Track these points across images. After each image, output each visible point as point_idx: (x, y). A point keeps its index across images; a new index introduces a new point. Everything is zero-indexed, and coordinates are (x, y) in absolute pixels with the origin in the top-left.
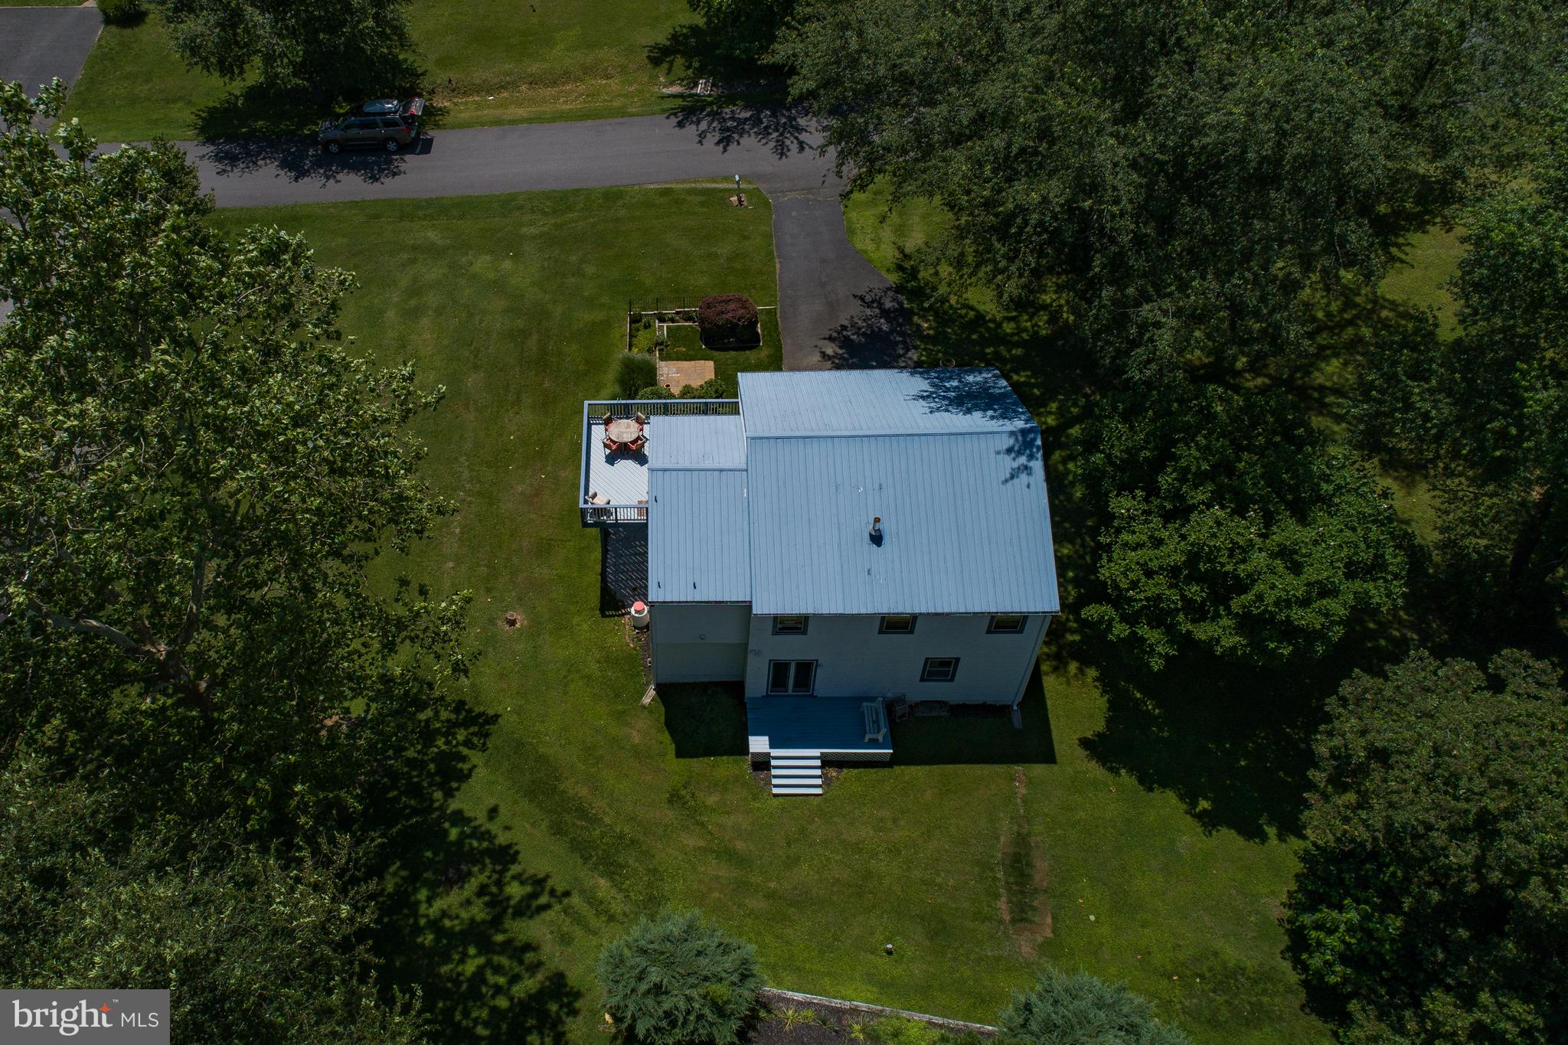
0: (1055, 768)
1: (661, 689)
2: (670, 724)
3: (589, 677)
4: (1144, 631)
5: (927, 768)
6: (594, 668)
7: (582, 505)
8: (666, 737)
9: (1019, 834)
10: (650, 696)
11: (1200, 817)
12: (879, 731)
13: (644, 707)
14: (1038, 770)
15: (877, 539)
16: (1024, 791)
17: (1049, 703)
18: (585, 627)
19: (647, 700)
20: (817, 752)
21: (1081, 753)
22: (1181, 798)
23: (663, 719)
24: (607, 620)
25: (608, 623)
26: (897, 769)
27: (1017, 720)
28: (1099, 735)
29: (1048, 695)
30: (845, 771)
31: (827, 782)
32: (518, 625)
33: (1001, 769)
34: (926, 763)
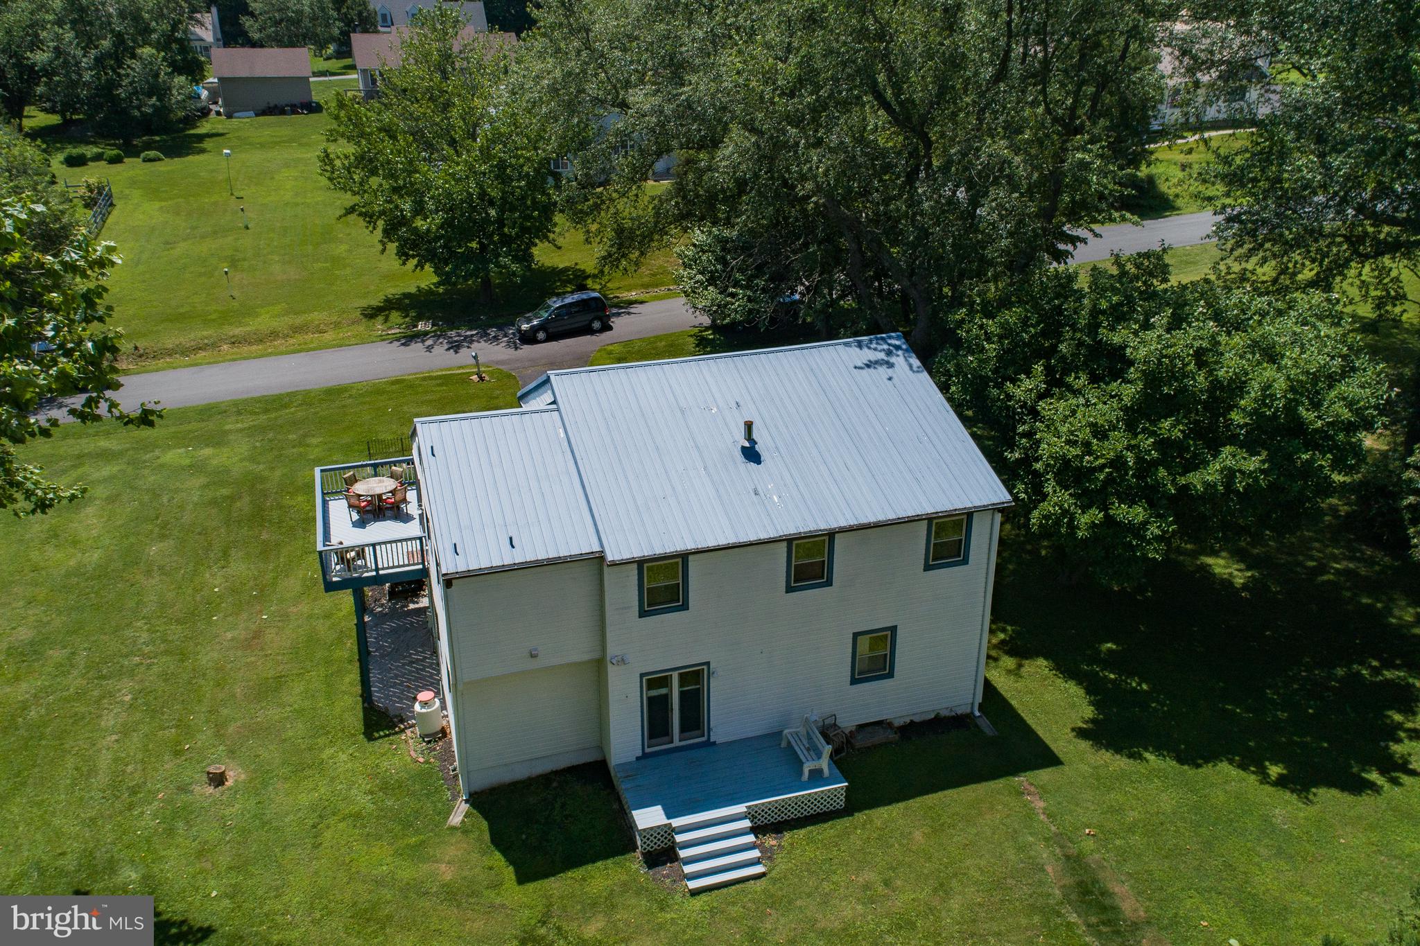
0: (1066, 768)
1: (479, 800)
2: (500, 841)
3: (357, 816)
4: (1121, 511)
5: (901, 805)
6: (363, 802)
7: (320, 547)
8: (498, 859)
9: (1068, 857)
10: (460, 812)
11: (1281, 782)
12: (819, 756)
13: (453, 828)
14: (1044, 775)
15: (751, 454)
16: (1042, 804)
17: (1013, 702)
18: (343, 757)
19: (456, 819)
20: (741, 808)
21: (1084, 745)
22: (1243, 766)
23: (487, 836)
24: (377, 743)
25: (382, 745)
26: (860, 817)
27: (985, 725)
28: (1093, 721)
29: (1007, 695)
30: (787, 835)
31: (767, 855)
32: (229, 783)
33: (999, 784)
34: (898, 801)
